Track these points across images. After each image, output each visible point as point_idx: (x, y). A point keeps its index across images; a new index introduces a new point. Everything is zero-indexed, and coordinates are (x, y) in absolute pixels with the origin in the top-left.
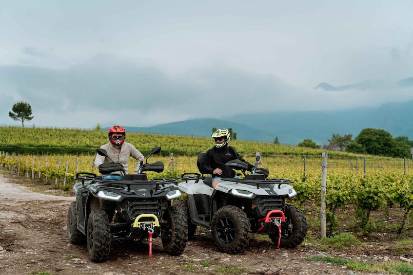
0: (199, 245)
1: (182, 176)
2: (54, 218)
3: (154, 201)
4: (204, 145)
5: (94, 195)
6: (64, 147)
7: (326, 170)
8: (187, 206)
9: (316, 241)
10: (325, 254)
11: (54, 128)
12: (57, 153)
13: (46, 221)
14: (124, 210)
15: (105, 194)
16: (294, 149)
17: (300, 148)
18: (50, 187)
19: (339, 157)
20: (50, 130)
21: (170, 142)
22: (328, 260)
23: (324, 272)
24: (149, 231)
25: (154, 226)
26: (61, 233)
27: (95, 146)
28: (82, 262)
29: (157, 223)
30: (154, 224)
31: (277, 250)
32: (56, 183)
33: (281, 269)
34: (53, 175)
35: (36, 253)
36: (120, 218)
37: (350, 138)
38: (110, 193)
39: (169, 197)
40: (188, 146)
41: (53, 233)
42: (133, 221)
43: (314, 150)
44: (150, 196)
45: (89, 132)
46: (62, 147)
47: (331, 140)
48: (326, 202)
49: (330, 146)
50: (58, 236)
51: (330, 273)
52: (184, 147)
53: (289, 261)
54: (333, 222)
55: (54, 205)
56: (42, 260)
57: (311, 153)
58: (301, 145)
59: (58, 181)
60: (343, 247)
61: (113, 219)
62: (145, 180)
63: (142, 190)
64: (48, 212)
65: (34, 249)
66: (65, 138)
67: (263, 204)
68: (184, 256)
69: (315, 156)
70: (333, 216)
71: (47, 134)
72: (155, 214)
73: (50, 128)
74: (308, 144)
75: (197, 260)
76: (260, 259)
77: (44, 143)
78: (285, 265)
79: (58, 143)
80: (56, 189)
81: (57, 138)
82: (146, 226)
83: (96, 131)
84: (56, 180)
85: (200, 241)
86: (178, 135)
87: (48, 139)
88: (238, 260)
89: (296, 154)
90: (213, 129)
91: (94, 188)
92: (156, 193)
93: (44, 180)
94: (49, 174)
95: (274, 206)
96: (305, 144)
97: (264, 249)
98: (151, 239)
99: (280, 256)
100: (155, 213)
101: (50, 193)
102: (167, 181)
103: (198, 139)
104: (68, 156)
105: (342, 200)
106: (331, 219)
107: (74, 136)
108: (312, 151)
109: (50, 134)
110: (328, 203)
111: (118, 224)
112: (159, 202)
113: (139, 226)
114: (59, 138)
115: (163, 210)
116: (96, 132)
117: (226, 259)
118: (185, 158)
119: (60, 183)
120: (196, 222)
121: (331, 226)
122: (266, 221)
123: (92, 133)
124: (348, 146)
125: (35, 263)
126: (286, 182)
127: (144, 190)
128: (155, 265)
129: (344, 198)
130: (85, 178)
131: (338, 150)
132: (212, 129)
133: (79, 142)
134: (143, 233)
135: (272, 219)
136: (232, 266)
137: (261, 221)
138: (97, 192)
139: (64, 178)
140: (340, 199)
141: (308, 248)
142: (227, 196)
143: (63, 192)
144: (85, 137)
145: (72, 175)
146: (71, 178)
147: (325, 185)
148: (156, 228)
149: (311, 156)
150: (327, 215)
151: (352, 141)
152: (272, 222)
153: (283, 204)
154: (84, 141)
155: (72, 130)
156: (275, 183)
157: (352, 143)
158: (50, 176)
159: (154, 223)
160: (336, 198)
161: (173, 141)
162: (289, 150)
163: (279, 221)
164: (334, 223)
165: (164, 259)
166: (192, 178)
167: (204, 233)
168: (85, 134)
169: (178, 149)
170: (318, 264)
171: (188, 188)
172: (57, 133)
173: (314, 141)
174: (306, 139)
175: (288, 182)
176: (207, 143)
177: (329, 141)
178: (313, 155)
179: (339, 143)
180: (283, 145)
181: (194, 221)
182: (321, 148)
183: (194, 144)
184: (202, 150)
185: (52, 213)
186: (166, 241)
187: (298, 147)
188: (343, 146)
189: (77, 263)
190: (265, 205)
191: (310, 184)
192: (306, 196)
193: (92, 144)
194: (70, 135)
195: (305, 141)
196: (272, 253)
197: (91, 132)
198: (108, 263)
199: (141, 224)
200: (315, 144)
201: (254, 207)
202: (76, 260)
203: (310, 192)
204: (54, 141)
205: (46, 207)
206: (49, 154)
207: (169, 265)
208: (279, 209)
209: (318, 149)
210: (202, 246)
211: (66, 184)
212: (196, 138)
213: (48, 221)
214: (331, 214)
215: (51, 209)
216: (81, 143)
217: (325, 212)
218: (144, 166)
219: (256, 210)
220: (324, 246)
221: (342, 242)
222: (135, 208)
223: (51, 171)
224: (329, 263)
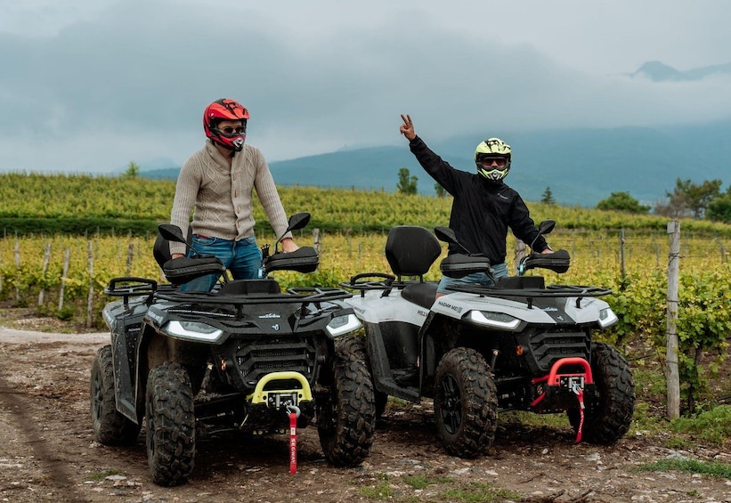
0: (393, 439)
1: (353, 281)
2: (49, 382)
3: (299, 342)
4: (382, 208)
5: (157, 330)
6: (54, 217)
7: (677, 262)
8: (364, 350)
9: (659, 425)
10: (682, 454)
11: (28, 174)
12: (39, 233)
13: (31, 391)
14: (230, 363)
15: (185, 327)
16: (589, 216)
17: (602, 214)
18: (26, 311)
19: (693, 233)
20: (21, 177)
21: (302, 204)
22: (694, 468)
23: (688, 493)
24: (289, 413)
25: (299, 400)
26: (70, 418)
27: (127, 213)
28: (130, 483)
29: (306, 393)
30: (301, 396)
31: (575, 447)
32: (40, 302)
33: (590, 491)
34: (33, 283)
35: (20, 466)
36: (218, 382)
37: (718, 189)
38: (195, 325)
39: (333, 331)
40: (345, 210)
41: (51, 418)
42: (252, 390)
43: (636, 216)
44: (287, 330)
45: (112, 182)
46: (48, 217)
47: (672, 192)
48: (679, 337)
49: (672, 206)
50: (65, 425)
51: (701, 498)
52: (335, 214)
53: (605, 472)
54: (694, 381)
55: (43, 354)
56: (36, 482)
57: (629, 223)
58: (604, 207)
59: (44, 297)
60: (721, 437)
61: (204, 384)
62: (275, 292)
63: (270, 316)
64: (33, 369)
65: (12, 457)
66: (55, 197)
67: (541, 343)
68: (366, 465)
69: (636, 231)
70: (695, 368)
71: (13, 187)
72: (299, 372)
73: (20, 173)
74: (621, 204)
75: (397, 473)
76: (537, 468)
77: (6, 208)
78: (597, 480)
79: (39, 208)
80: (40, 315)
81: (37, 196)
82: (283, 399)
83: (129, 179)
84: (41, 295)
85: (394, 430)
86: (319, 187)
87: (16, 201)
88: (488, 472)
89: (595, 228)
90: (402, 170)
91: (158, 312)
92: (303, 322)
93: (11, 295)
94: (23, 282)
95: (567, 349)
96: (613, 203)
97: (544, 446)
98: (293, 431)
99: (583, 461)
100: (303, 368)
101: (29, 326)
102: (326, 295)
103: (366, 194)
104: (66, 240)
105: (714, 331)
106: (690, 375)
107: (78, 190)
108: (630, 219)
109: (20, 187)
110: (683, 339)
111: (214, 395)
112: (311, 343)
113: (266, 401)
114: (41, 197)
115: (319, 363)
116: (128, 183)
117: (461, 470)
118: (339, 239)
119: (50, 303)
120: (387, 388)
121: (691, 390)
122: (551, 383)
123: (119, 184)
124: (712, 207)
125: (20, 488)
126: (593, 293)
127: (274, 316)
128: (301, 488)
129: (720, 325)
130: (131, 290)
131: (689, 217)
132: (398, 172)
133: (89, 206)
134: (274, 417)
135: (562, 378)
136: (477, 485)
137: (538, 384)
138: (166, 324)
139: (58, 292)
140: (711, 328)
141: (644, 443)
142: (459, 327)
143: (59, 323)
144: (104, 194)
145: (79, 283)
146: (76, 290)
147: (675, 298)
148: (304, 405)
149: (629, 230)
150: (682, 366)
151: (722, 196)
152: (562, 385)
153: (588, 344)
154: (100, 203)
155: (72, 179)
156: (568, 296)
157: (722, 200)
158: (27, 285)
159: (300, 392)
160: (702, 326)
161: (310, 201)
162: (578, 218)
163: (579, 382)
164: (697, 383)
165: (319, 473)
166: (376, 286)
167: (401, 413)
168: (102, 186)
169: (320, 218)
170: (672, 476)
171: (367, 308)
172: (37, 185)
173: (634, 196)
174: (617, 191)
175: (597, 292)
176: (387, 204)
177: (669, 195)
178: (632, 227)
179: (691, 200)
180: (564, 205)
181: (382, 385)
182: (651, 211)
183: (358, 208)
184: (378, 220)
185: (41, 372)
186: (327, 434)
187: (599, 211)
188: (702, 206)
189: (118, 487)
190: (547, 346)
191: (639, 293)
192: (630, 324)
193: (120, 209)
194: (68, 190)
195: (614, 195)
196: (566, 456)
197: (116, 182)
198: (190, 485)
199: (270, 395)
200: (636, 203)
201: (521, 350)
202: (117, 478)
203: (639, 313)
204: (31, 205)
205: (24, 358)
206: (20, 235)
207: (333, 486)
208: (578, 354)
209: (644, 214)
210: (402, 441)
211: (63, 306)
212: (362, 192)
213: (36, 391)
214: (690, 362)
215: (38, 363)
216: (93, 207)
217: (676, 359)
218: (271, 259)
219: (527, 358)
220: (677, 436)
221: (719, 427)
222: (255, 359)
223: (28, 275)
224: (696, 475)
